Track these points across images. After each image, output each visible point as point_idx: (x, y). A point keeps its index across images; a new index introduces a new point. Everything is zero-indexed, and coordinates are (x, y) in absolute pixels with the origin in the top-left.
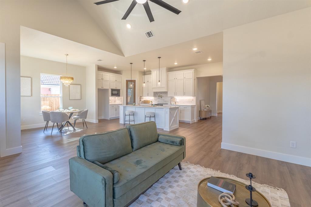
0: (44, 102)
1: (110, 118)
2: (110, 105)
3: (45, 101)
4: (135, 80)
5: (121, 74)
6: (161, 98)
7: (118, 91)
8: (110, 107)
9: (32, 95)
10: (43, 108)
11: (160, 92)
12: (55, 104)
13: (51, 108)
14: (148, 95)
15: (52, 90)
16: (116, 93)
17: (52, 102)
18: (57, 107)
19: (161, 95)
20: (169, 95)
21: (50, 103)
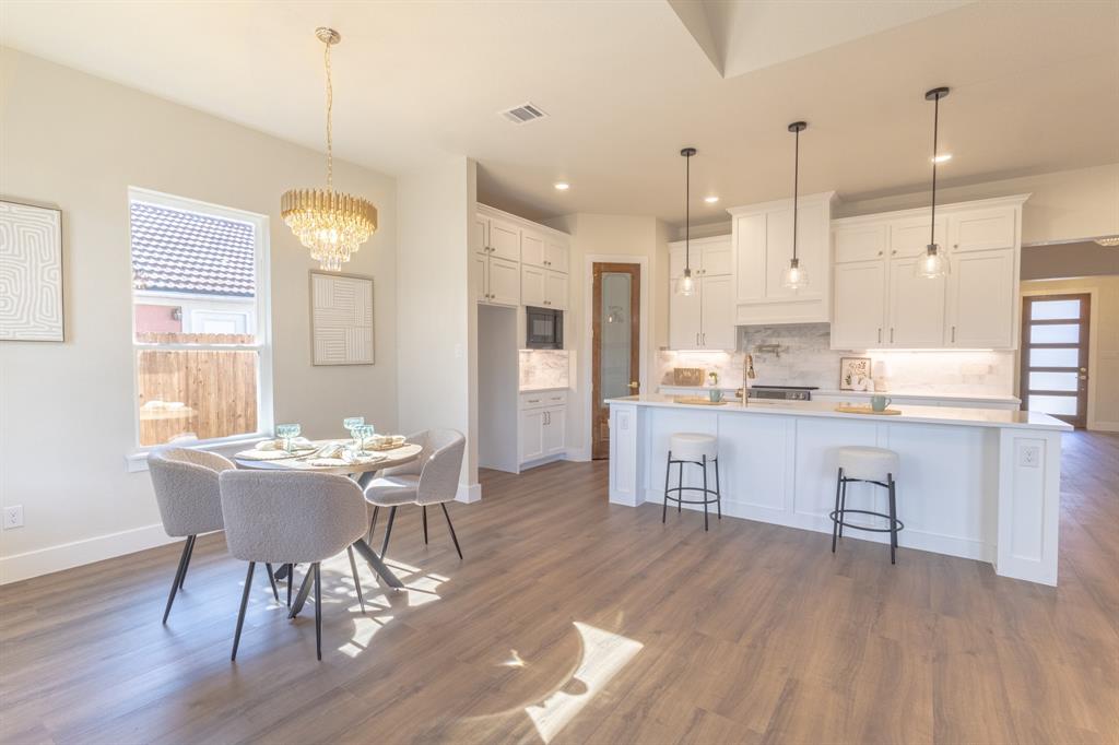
0: (154, 377)
1: (521, 466)
2: (522, 393)
3: (157, 372)
4: (637, 267)
5: (563, 228)
6: (778, 356)
7: (556, 317)
8: (521, 403)
9: (66, 336)
10: (151, 417)
11: (767, 328)
12: (213, 389)
13: (191, 412)
14: (701, 342)
15: (185, 316)
16: (546, 328)
17: (196, 381)
18: (224, 406)
19: (774, 341)
20: (838, 341)
21: (187, 385)
